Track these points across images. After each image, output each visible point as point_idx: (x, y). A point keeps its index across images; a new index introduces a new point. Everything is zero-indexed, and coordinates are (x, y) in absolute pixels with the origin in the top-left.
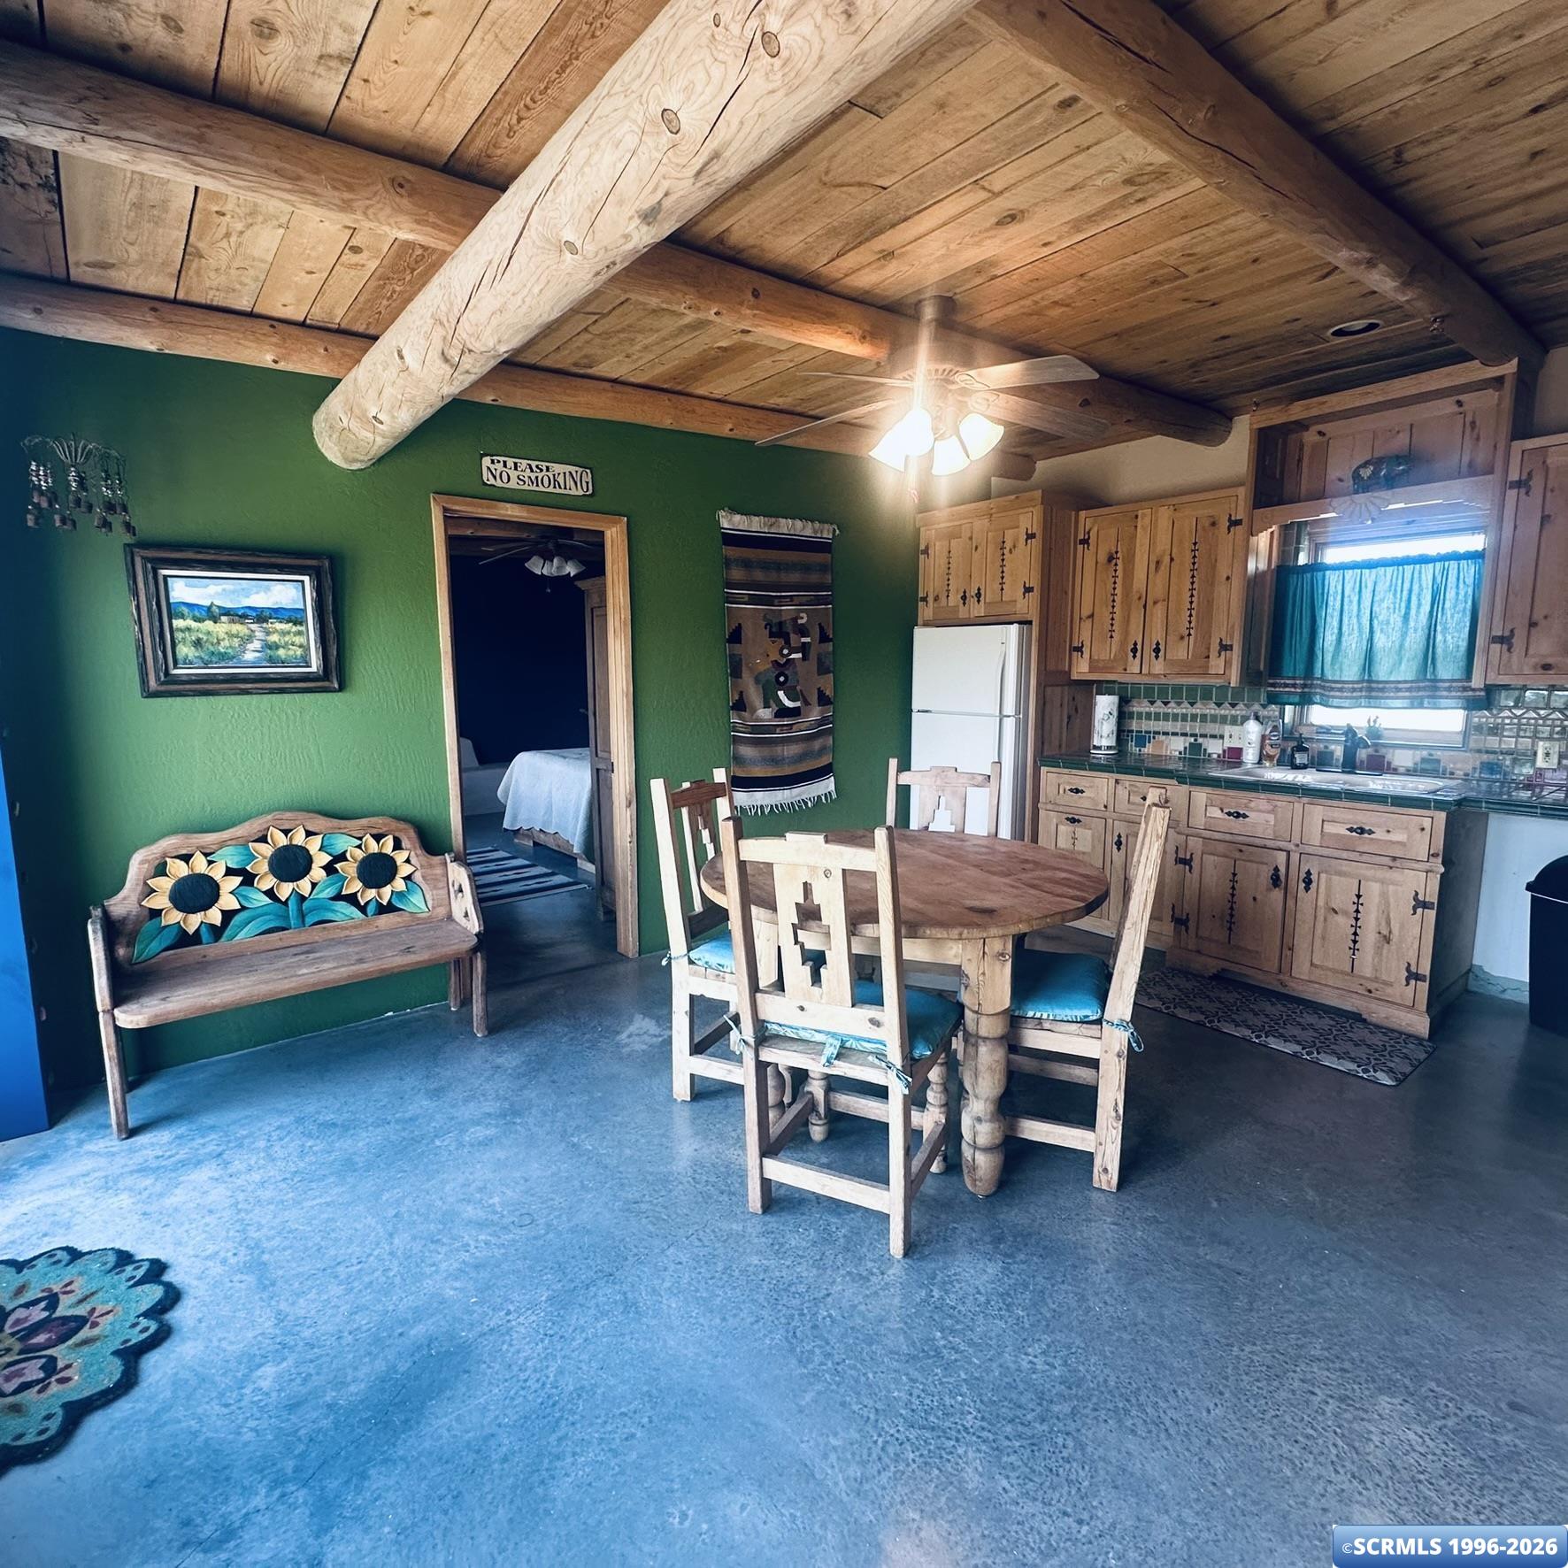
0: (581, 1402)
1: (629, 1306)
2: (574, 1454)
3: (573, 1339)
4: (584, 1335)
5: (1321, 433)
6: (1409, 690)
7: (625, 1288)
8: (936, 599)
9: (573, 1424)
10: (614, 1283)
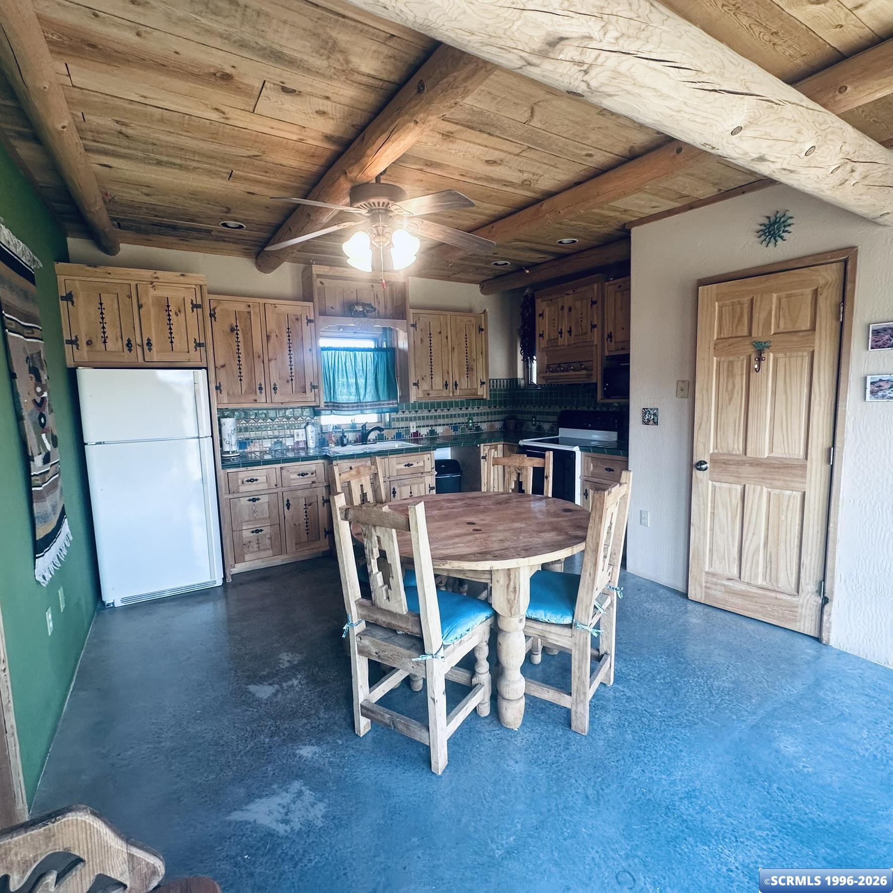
0: (774, 814)
1: (690, 796)
2: (806, 814)
3: (732, 824)
4: (725, 818)
5: (321, 283)
6: (370, 405)
7: (676, 798)
8: (89, 343)
9: (789, 816)
10: (674, 805)
